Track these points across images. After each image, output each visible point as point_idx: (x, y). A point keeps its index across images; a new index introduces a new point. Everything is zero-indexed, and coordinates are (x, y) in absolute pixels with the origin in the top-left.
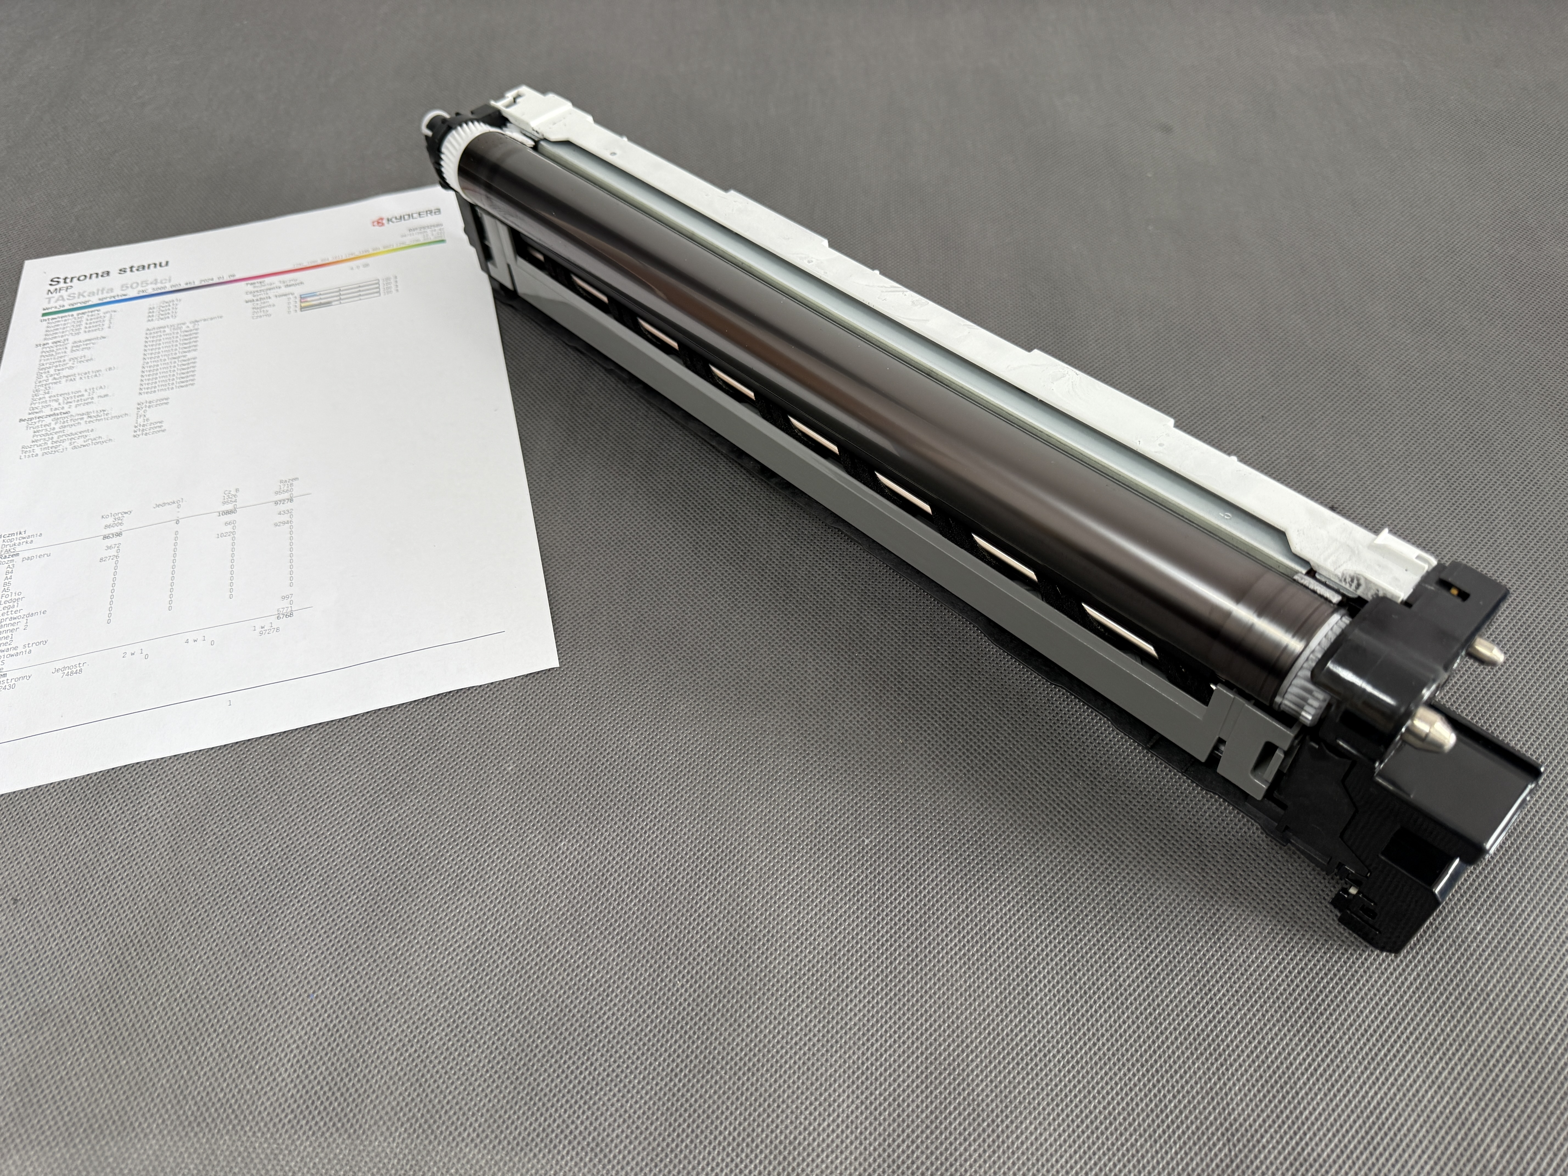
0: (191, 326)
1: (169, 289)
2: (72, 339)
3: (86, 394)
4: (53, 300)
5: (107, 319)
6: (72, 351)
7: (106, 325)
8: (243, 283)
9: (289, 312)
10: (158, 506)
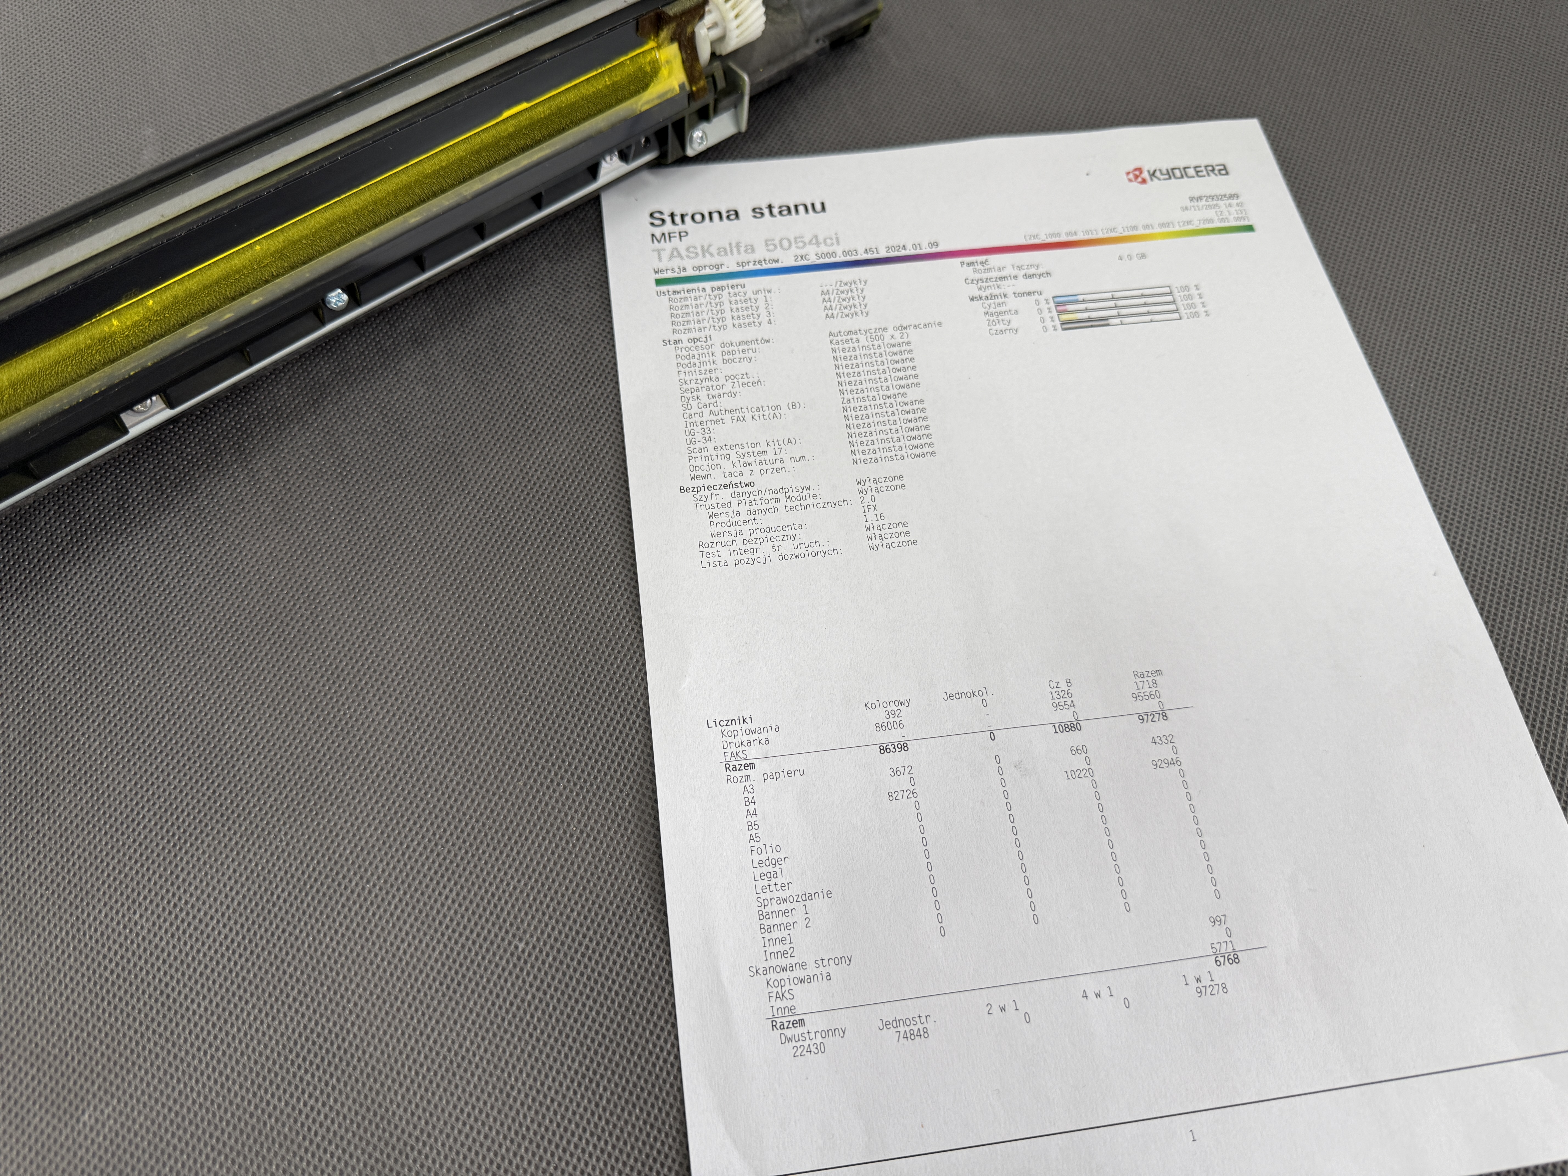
0: (897, 334)
1: (840, 258)
2: (718, 338)
3: (770, 450)
4: (665, 255)
5: (761, 303)
6: (725, 361)
7: (764, 318)
8: (957, 261)
9: (1045, 329)
10: (950, 696)
